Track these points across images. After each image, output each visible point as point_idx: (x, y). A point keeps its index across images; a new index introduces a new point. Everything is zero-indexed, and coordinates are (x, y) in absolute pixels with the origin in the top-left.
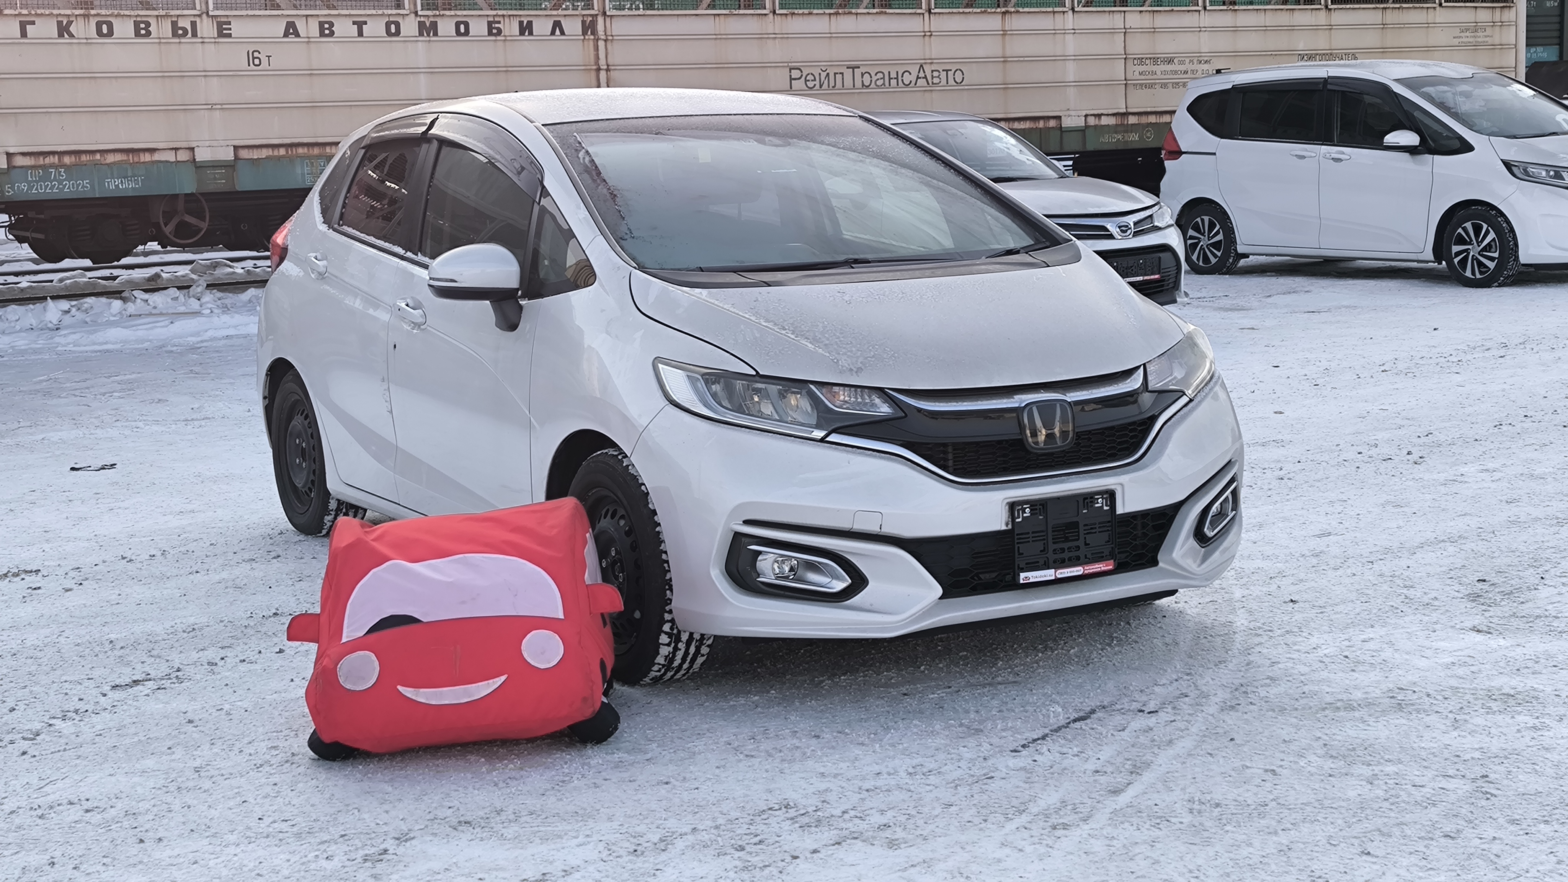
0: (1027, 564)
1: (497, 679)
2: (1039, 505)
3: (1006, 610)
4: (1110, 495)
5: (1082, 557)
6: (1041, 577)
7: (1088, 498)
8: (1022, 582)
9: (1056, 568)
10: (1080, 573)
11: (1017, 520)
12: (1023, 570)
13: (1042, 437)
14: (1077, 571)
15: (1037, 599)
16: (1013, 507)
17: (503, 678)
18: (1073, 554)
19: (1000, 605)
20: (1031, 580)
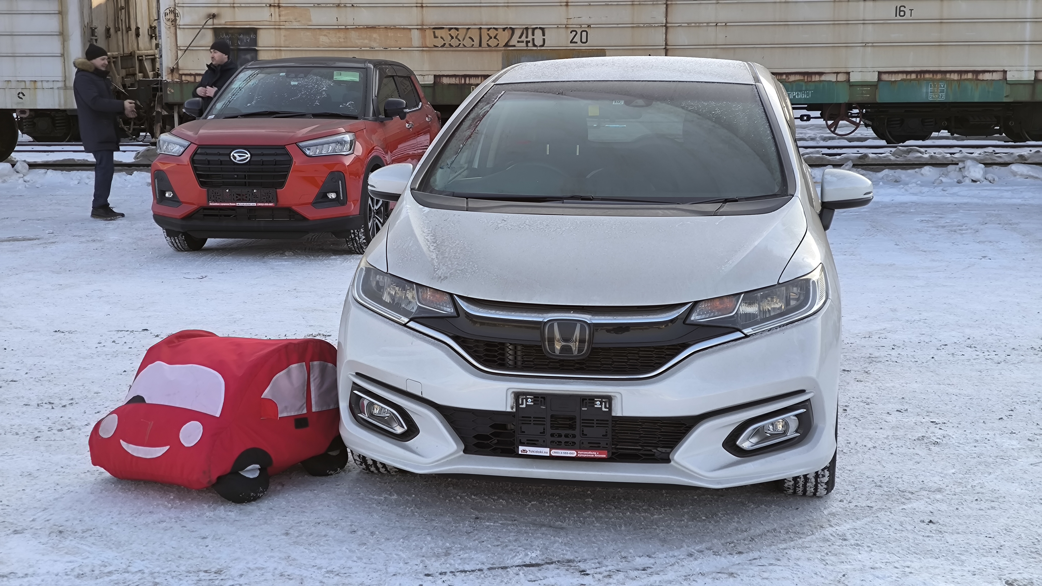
0: (527, 440)
1: (164, 448)
2: (539, 398)
3: (509, 471)
4: (608, 399)
5: (577, 443)
6: (537, 452)
7: (588, 400)
8: (520, 453)
9: (551, 448)
10: (575, 455)
11: (521, 406)
12: (523, 444)
13: (558, 346)
14: (572, 453)
15: (537, 468)
16: (518, 395)
17: (168, 447)
18: (570, 440)
19: (504, 467)
20: (528, 453)
